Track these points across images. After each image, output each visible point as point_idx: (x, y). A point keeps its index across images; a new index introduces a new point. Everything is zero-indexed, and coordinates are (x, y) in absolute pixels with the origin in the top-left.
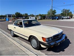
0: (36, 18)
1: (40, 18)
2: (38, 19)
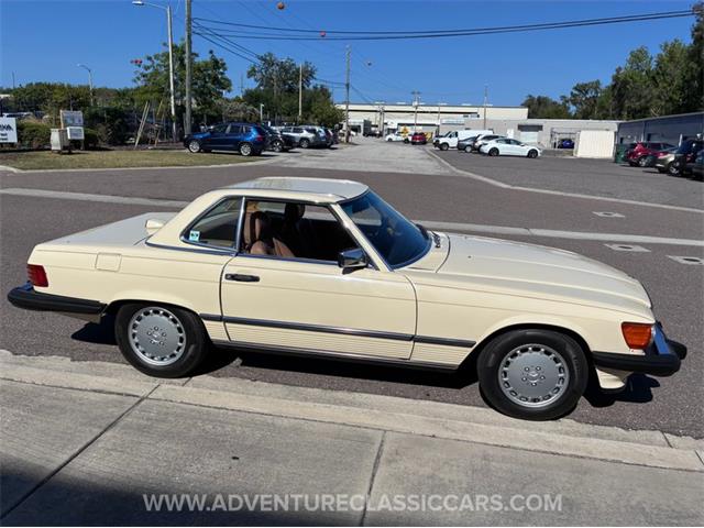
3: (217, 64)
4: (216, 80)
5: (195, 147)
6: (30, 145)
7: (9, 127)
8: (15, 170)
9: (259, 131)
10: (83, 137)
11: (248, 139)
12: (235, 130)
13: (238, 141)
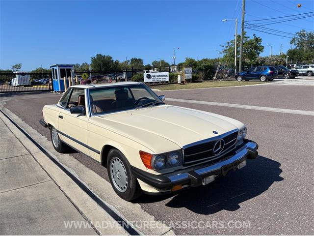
0: (171, 77)
1: (189, 76)
2: (179, 78)
3: (257, 40)
4: (256, 48)
5: (240, 79)
6: (173, 82)
7: (166, 76)
8: (159, 90)
9: (271, 69)
10: (191, 78)
11: (265, 73)
12: (259, 69)
13: (259, 74)
